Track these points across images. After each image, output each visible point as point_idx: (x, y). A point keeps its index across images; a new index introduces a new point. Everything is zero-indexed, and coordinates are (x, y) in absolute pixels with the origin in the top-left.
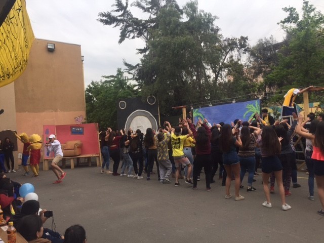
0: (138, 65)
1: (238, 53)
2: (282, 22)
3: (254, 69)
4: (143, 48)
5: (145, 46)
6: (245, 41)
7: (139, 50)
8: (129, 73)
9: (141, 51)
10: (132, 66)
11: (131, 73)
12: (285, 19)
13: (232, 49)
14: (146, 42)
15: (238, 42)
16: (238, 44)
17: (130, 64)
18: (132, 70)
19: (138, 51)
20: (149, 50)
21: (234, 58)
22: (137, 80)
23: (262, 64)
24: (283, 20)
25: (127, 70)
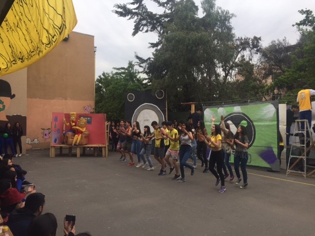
0: (149, 59)
1: (249, 53)
2: (297, 24)
3: (265, 70)
4: (155, 42)
5: (158, 41)
6: (258, 42)
7: (152, 44)
8: (140, 66)
9: (154, 45)
10: (144, 60)
11: (142, 67)
12: (301, 22)
13: (244, 49)
14: (159, 36)
15: (250, 42)
16: (251, 44)
17: (141, 57)
18: (143, 63)
19: (150, 45)
20: (161, 45)
21: (245, 57)
22: (147, 73)
23: (273, 65)
24: (299, 22)
25: (138, 63)
